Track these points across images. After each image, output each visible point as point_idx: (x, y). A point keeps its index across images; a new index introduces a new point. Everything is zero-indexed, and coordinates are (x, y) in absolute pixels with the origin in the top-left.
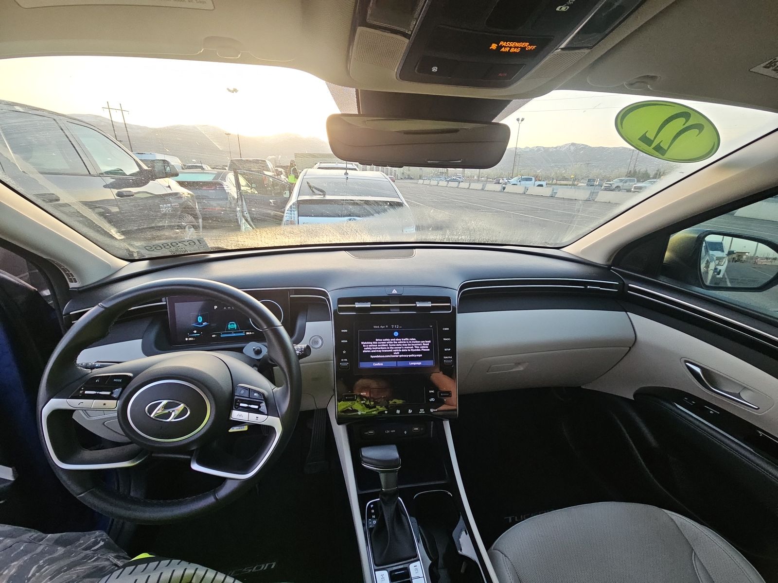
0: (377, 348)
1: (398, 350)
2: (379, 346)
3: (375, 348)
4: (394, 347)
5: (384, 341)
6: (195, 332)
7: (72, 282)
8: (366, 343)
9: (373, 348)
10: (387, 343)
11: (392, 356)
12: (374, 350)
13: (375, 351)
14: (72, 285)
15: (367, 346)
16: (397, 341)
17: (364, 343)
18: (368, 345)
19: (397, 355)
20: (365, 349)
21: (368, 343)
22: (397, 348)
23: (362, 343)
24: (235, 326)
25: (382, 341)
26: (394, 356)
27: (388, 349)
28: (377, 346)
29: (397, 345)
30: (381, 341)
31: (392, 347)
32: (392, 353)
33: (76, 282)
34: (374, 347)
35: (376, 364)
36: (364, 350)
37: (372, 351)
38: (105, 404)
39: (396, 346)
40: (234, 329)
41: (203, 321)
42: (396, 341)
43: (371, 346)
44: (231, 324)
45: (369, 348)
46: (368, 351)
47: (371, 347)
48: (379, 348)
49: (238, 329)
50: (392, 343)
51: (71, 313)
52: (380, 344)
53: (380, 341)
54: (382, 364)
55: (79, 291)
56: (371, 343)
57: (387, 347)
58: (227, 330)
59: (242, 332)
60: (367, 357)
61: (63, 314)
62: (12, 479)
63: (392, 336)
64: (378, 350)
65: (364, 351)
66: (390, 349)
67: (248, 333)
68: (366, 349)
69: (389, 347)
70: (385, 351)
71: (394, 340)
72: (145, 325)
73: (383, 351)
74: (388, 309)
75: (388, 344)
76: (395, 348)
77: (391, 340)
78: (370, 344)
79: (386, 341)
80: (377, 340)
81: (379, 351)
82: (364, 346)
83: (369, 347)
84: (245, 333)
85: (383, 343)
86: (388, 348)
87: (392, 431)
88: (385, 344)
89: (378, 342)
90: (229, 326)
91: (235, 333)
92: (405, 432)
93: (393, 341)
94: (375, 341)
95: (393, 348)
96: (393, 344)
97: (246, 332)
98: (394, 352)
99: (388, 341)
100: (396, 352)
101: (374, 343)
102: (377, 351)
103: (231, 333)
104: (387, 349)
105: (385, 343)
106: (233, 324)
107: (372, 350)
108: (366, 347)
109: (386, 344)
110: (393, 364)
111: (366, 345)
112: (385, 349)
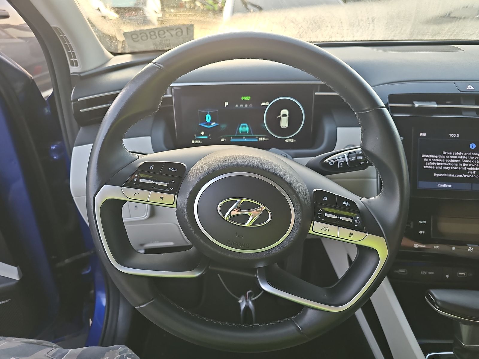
0: (444, 164)
1: (473, 169)
2: (447, 161)
3: (441, 164)
4: (469, 163)
5: (455, 155)
6: (203, 133)
7: (73, 66)
8: (428, 156)
9: (439, 164)
10: (459, 157)
11: (465, 176)
12: (440, 166)
13: (441, 168)
14: (73, 70)
15: (430, 160)
16: (474, 156)
17: (426, 156)
18: (432, 158)
19: (473, 174)
20: (426, 163)
21: (431, 156)
22: (473, 165)
23: (423, 156)
24: (247, 129)
25: (452, 155)
26: (468, 176)
27: (460, 167)
28: (443, 160)
29: (473, 161)
30: (450, 155)
31: (466, 163)
32: (466, 172)
33: (77, 65)
34: (440, 162)
35: (441, 186)
36: (426, 165)
37: (437, 168)
38: (162, 198)
39: (472, 163)
40: (245, 133)
41: (212, 121)
42: (471, 156)
43: (435, 160)
44: (243, 126)
45: (432, 164)
46: (431, 167)
47: (435, 162)
48: (447, 164)
49: (250, 133)
50: (466, 158)
51: (79, 100)
52: (448, 159)
53: (448, 155)
54: (450, 186)
55: (81, 77)
56: (436, 157)
57: (458, 163)
58: (238, 133)
59: (254, 137)
60: (429, 175)
61: (72, 99)
62: (16, 278)
63: (466, 149)
64: (445, 166)
65: (425, 167)
66: (463, 166)
67: (261, 139)
68: (429, 164)
69: (462, 163)
70: (455, 168)
71: (470, 154)
72: (149, 121)
73: (452, 168)
74: (459, 111)
75: (461, 159)
76: (470, 165)
77: (465, 154)
78: (434, 158)
79: (458, 155)
80: (444, 153)
81: (447, 168)
82: (425, 160)
83: (433, 162)
84: (258, 139)
85: (452, 157)
86: (460, 165)
87: (430, 273)
88: (455, 159)
89: (445, 155)
90: (240, 129)
91: (246, 137)
92: (447, 276)
93: (468, 156)
94: (442, 154)
95: (467, 165)
96: (468, 159)
97: (259, 137)
98: (469, 170)
99: (460, 156)
100: (472, 171)
101: (440, 156)
102: (444, 168)
103: (242, 137)
104: (458, 166)
105: (456, 157)
106: (245, 126)
107: (437, 165)
108: (428, 162)
109: (458, 159)
110: (466, 187)
111: (428, 158)
112: (456, 167)
